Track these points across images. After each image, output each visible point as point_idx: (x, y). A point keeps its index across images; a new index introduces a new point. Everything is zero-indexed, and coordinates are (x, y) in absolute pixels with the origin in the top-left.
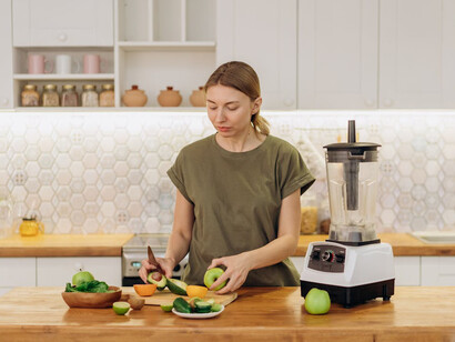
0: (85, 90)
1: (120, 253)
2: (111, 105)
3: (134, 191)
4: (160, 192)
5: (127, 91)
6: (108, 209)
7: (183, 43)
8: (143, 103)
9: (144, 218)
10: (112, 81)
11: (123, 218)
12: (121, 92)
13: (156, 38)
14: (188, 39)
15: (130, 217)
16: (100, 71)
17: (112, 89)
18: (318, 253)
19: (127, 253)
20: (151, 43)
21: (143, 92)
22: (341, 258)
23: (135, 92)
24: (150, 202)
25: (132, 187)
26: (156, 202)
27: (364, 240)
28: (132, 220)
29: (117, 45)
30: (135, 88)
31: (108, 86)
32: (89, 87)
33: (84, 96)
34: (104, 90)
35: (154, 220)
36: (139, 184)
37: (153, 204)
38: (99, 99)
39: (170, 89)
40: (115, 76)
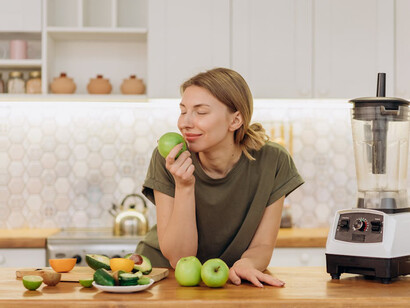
0: (11, 77)
1: (44, 244)
2: (38, 92)
3: (62, 184)
4: (89, 185)
5: (55, 79)
6: (35, 203)
7: (113, 29)
8: (72, 90)
9: (71, 212)
10: (38, 69)
11: (49, 212)
12: (49, 81)
13: (86, 23)
14: (119, 25)
15: (57, 210)
16: (27, 57)
17: (40, 77)
18: (348, 222)
19: (52, 244)
20: (80, 28)
21: (71, 80)
22: (378, 227)
23: (63, 79)
24: (78, 195)
25: (60, 180)
26: (85, 195)
27: (398, 207)
28: (59, 213)
29: (45, 31)
30: (63, 75)
31: (35, 74)
32: (16, 74)
33: (11, 83)
34: (31, 78)
35: (82, 214)
36: (67, 176)
37: (82, 198)
38: (26, 86)
39: (100, 77)
40: (43, 62)
